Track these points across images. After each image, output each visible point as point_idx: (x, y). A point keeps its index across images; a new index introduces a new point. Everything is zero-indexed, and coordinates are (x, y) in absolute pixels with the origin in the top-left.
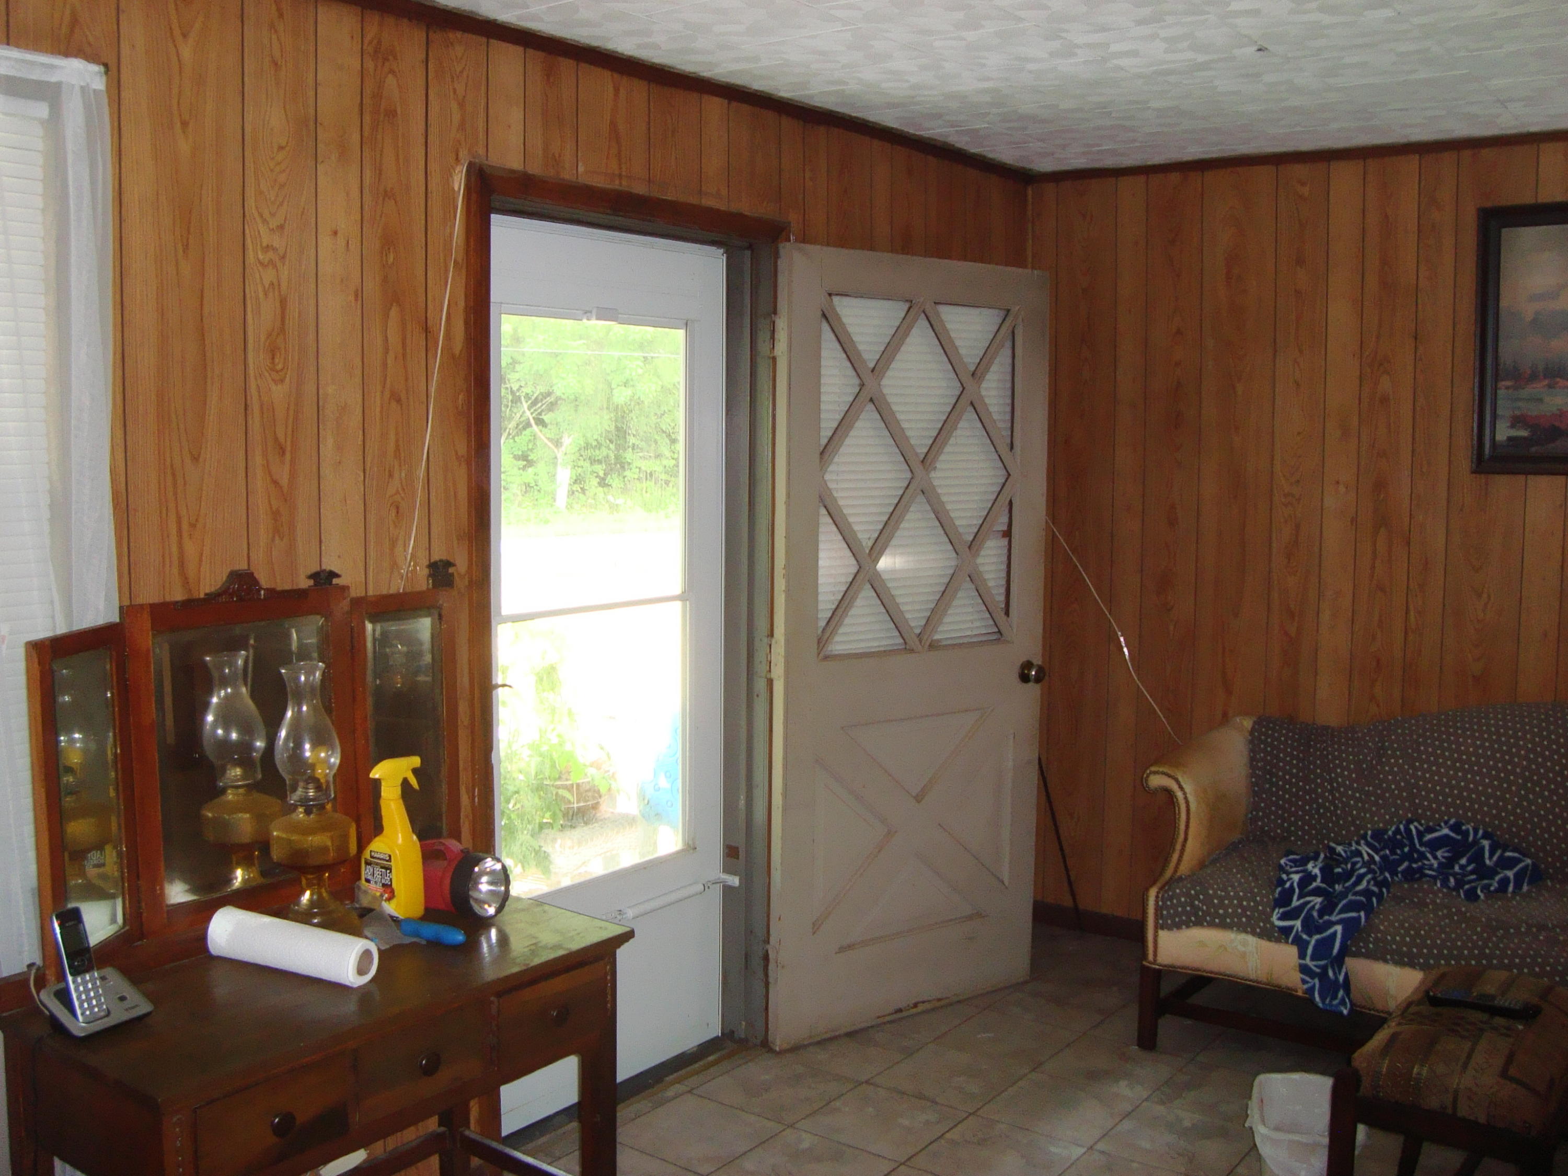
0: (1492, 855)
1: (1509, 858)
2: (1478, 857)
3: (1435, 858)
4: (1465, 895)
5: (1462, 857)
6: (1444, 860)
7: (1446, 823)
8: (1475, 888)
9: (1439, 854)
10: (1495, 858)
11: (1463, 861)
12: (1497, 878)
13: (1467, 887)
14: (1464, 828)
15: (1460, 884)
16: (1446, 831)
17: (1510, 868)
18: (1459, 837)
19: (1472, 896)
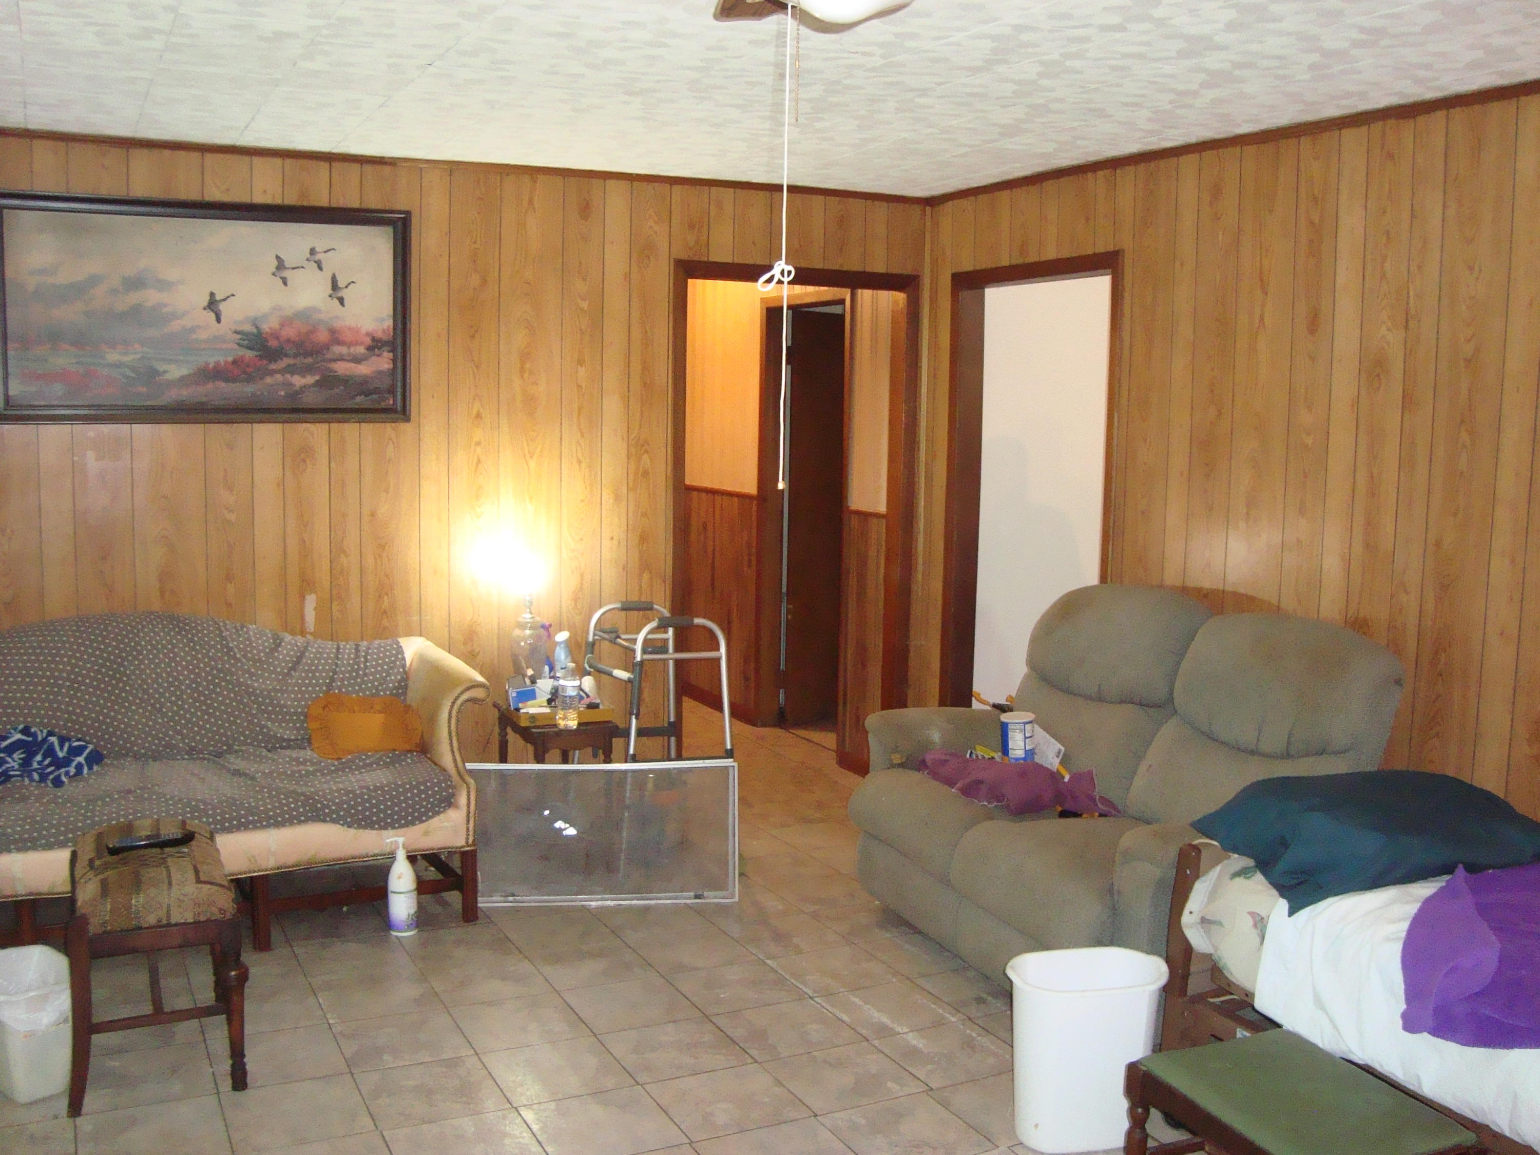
0: (62, 748)
1: (76, 747)
2: (50, 752)
3: (14, 761)
4: (53, 784)
5: (37, 753)
6: (20, 761)
7: (15, 729)
8: (59, 776)
9: (15, 756)
10: (66, 749)
11: (39, 758)
12: (74, 764)
13: (51, 777)
14: (33, 730)
15: (43, 778)
16: (19, 736)
17: (80, 755)
18: (30, 739)
19: (58, 783)
